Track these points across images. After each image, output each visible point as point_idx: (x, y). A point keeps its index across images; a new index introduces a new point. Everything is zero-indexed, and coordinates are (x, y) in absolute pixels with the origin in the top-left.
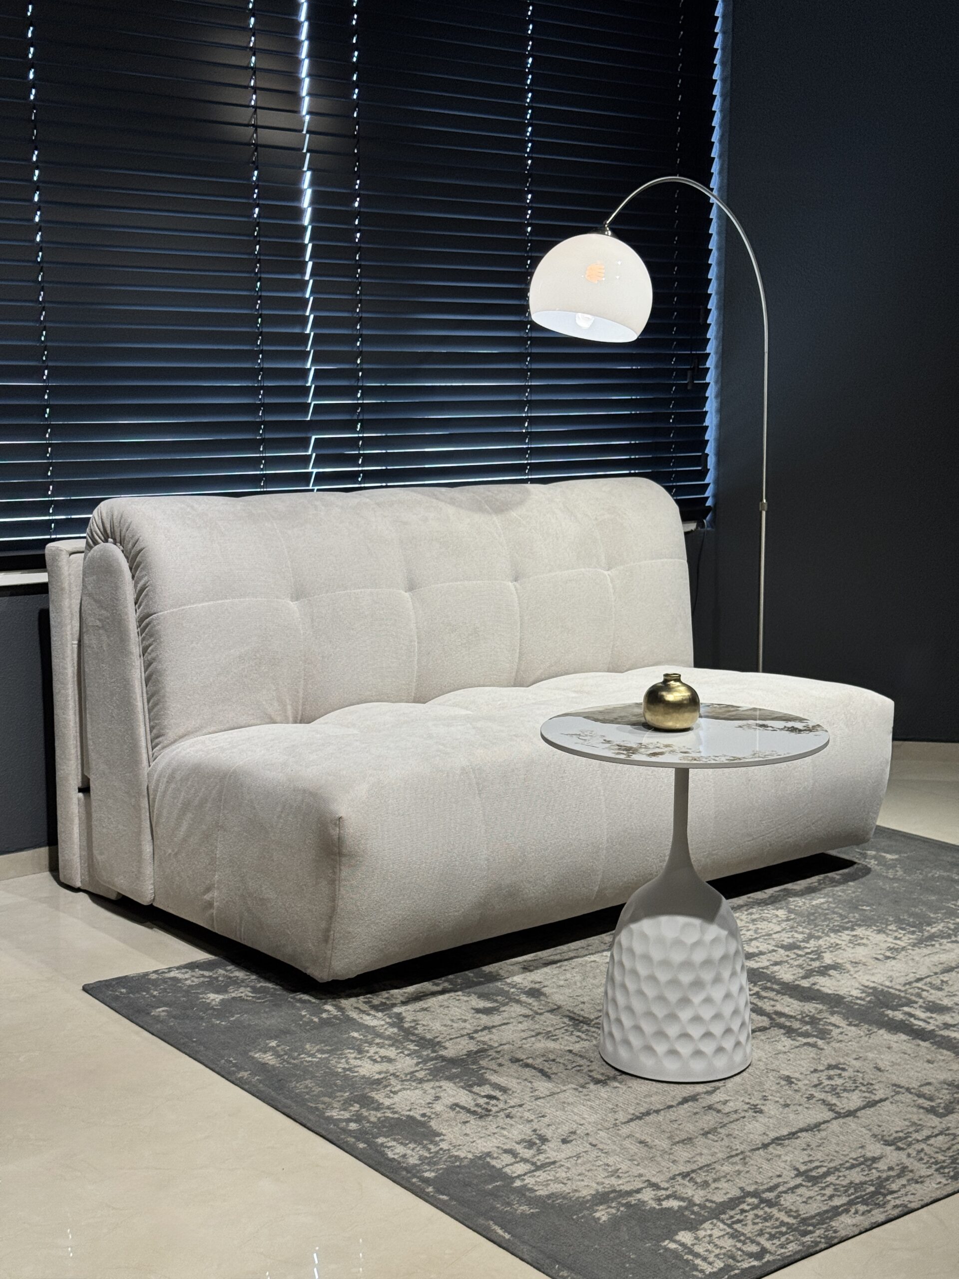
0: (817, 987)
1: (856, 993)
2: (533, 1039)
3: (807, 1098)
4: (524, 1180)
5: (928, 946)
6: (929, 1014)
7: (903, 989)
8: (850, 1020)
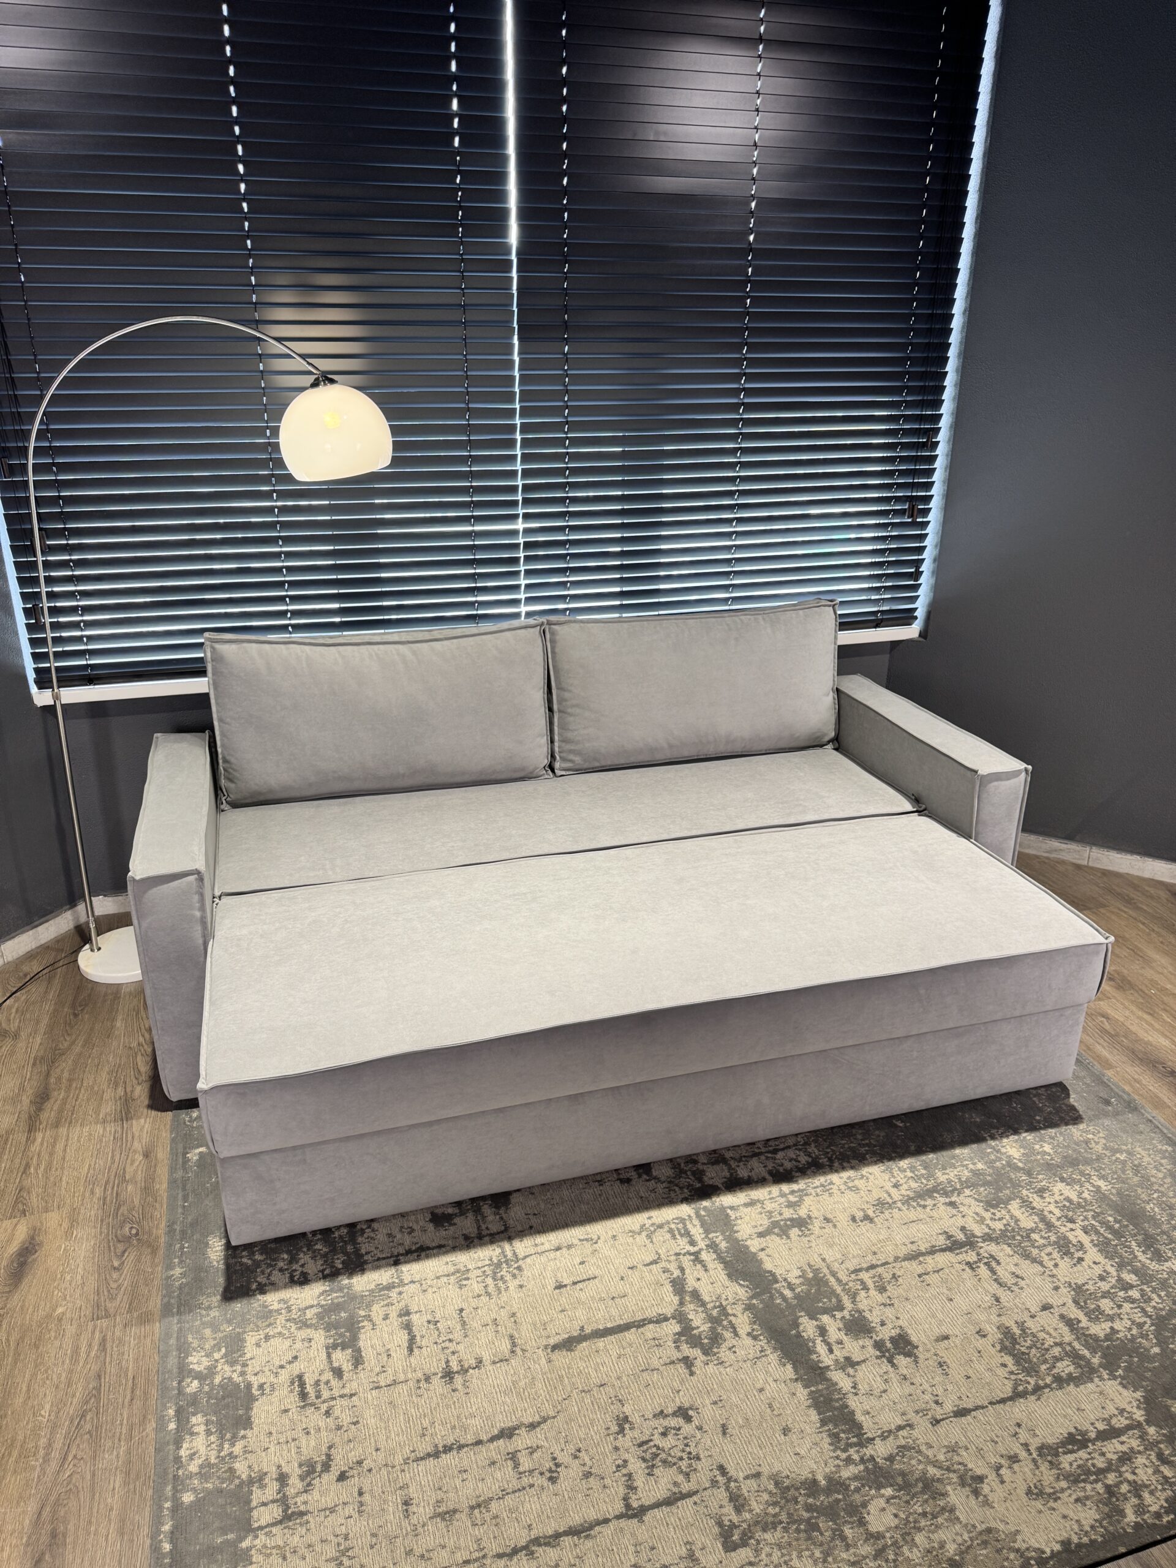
0: (762, 1255)
1: (793, 1276)
2: (445, 1279)
3: (618, 1466)
4: (256, 1537)
5: (920, 1206)
6: (842, 1335)
7: (845, 1279)
8: (755, 1327)
